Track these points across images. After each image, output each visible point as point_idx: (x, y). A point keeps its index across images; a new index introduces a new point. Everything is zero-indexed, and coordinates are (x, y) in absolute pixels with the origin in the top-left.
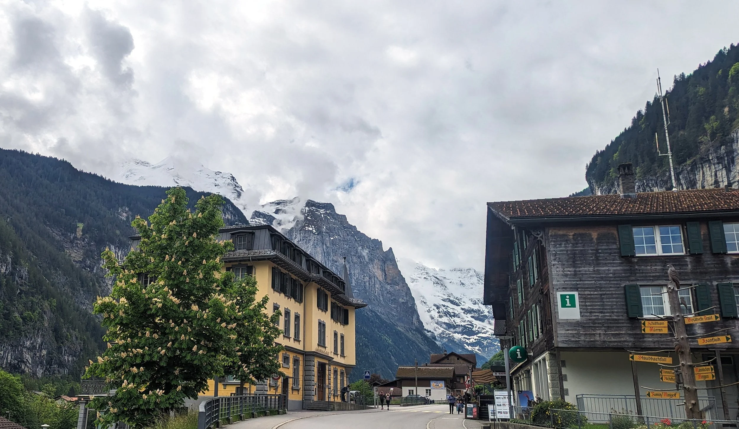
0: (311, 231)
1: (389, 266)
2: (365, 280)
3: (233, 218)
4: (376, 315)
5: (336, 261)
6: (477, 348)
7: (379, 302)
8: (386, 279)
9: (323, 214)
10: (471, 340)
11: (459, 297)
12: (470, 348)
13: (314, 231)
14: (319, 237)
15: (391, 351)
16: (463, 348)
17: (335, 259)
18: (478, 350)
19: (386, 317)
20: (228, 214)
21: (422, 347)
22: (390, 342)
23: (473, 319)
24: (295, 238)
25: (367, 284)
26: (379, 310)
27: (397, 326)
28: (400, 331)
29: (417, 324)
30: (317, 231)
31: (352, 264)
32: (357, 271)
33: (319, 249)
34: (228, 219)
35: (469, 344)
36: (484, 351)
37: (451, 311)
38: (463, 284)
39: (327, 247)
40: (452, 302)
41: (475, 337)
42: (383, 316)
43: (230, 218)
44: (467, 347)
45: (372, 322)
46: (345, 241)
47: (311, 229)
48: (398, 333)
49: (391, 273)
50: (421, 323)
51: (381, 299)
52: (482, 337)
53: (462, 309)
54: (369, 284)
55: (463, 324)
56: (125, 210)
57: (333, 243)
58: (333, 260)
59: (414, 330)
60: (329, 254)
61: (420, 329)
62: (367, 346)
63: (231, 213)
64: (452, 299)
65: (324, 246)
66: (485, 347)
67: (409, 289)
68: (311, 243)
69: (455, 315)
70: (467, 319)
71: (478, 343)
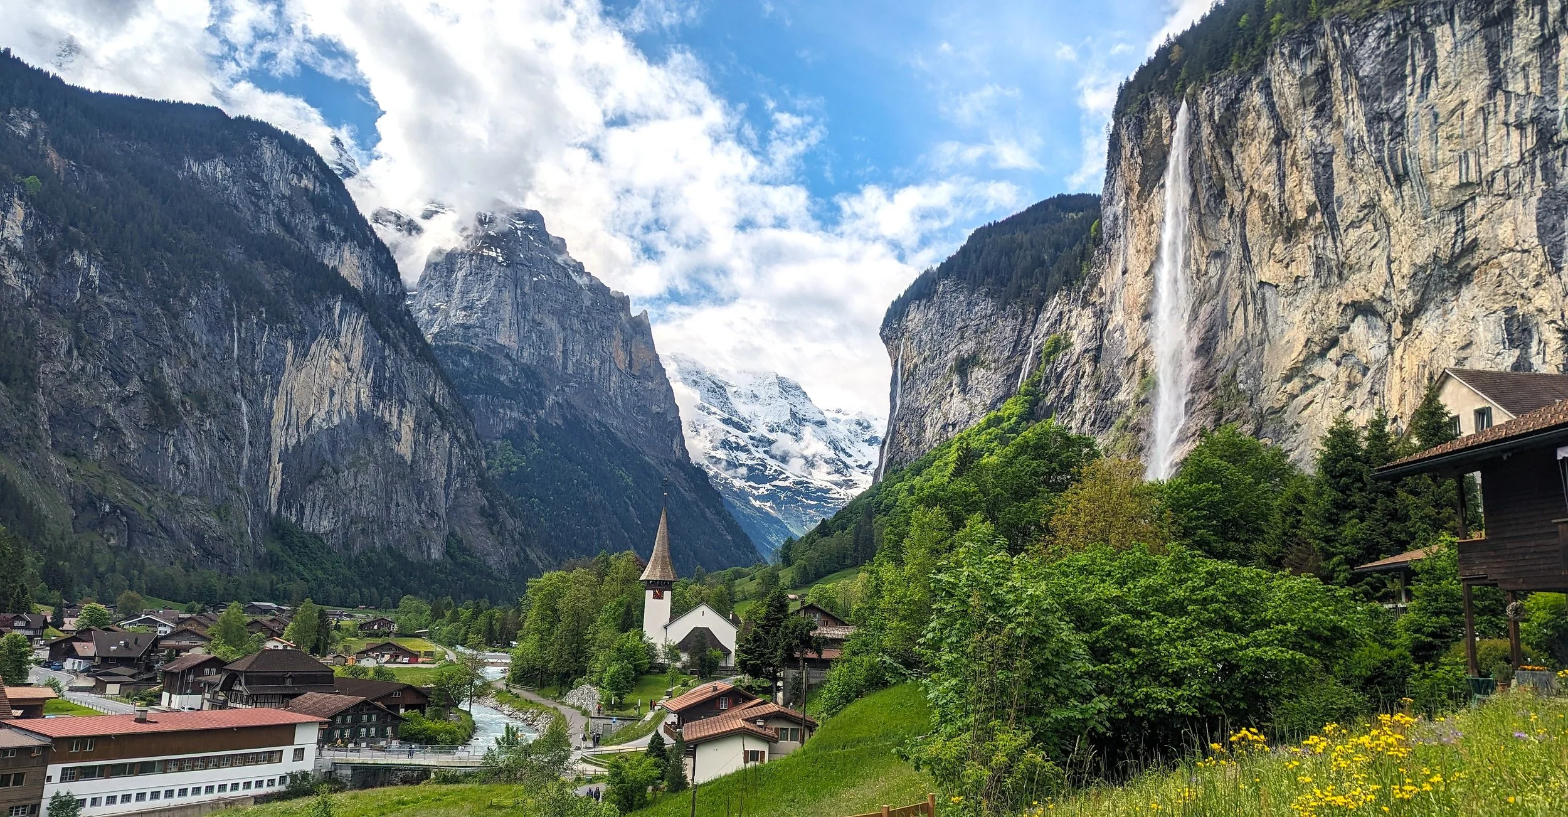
0: (494, 259)
1: (637, 344)
2: (593, 365)
3: (318, 190)
4: (608, 431)
5: (539, 324)
6: (769, 504)
7: (616, 408)
8: (631, 368)
9: (521, 229)
10: (761, 491)
11: (747, 417)
12: (757, 504)
13: (500, 259)
14: (508, 272)
15: (630, 498)
16: (748, 502)
17: (538, 318)
18: (771, 507)
19: (626, 437)
20: (308, 179)
21: (686, 494)
22: (629, 480)
23: (766, 456)
24: (460, 269)
25: (596, 373)
26: (613, 422)
27: (644, 453)
28: (648, 463)
29: (679, 453)
30: (505, 260)
31: (570, 332)
32: (578, 348)
33: (507, 296)
34: (306, 189)
35: (756, 498)
36: (780, 510)
37: (733, 439)
38: (756, 396)
39: (524, 294)
40: (737, 426)
41: (768, 486)
42: (619, 434)
43: (311, 187)
44: (753, 502)
45: (599, 444)
46: (561, 287)
47: (494, 254)
48: (645, 468)
49: (641, 357)
50: (685, 452)
51: (619, 403)
52: (778, 487)
53: (752, 438)
54: (600, 373)
55: (750, 462)
56: (29, 116)
57: (536, 287)
58: (534, 321)
59: (674, 464)
60: (526, 308)
61: (683, 462)
62: (586, 486)
63: (316, 177)
64: (735, 419)
65: (519, 291)
66: (782, 503)
67: (670, 389)
68: (493, 282)
69: (738, 448)
70: (757, 455)
71: (771, 496)
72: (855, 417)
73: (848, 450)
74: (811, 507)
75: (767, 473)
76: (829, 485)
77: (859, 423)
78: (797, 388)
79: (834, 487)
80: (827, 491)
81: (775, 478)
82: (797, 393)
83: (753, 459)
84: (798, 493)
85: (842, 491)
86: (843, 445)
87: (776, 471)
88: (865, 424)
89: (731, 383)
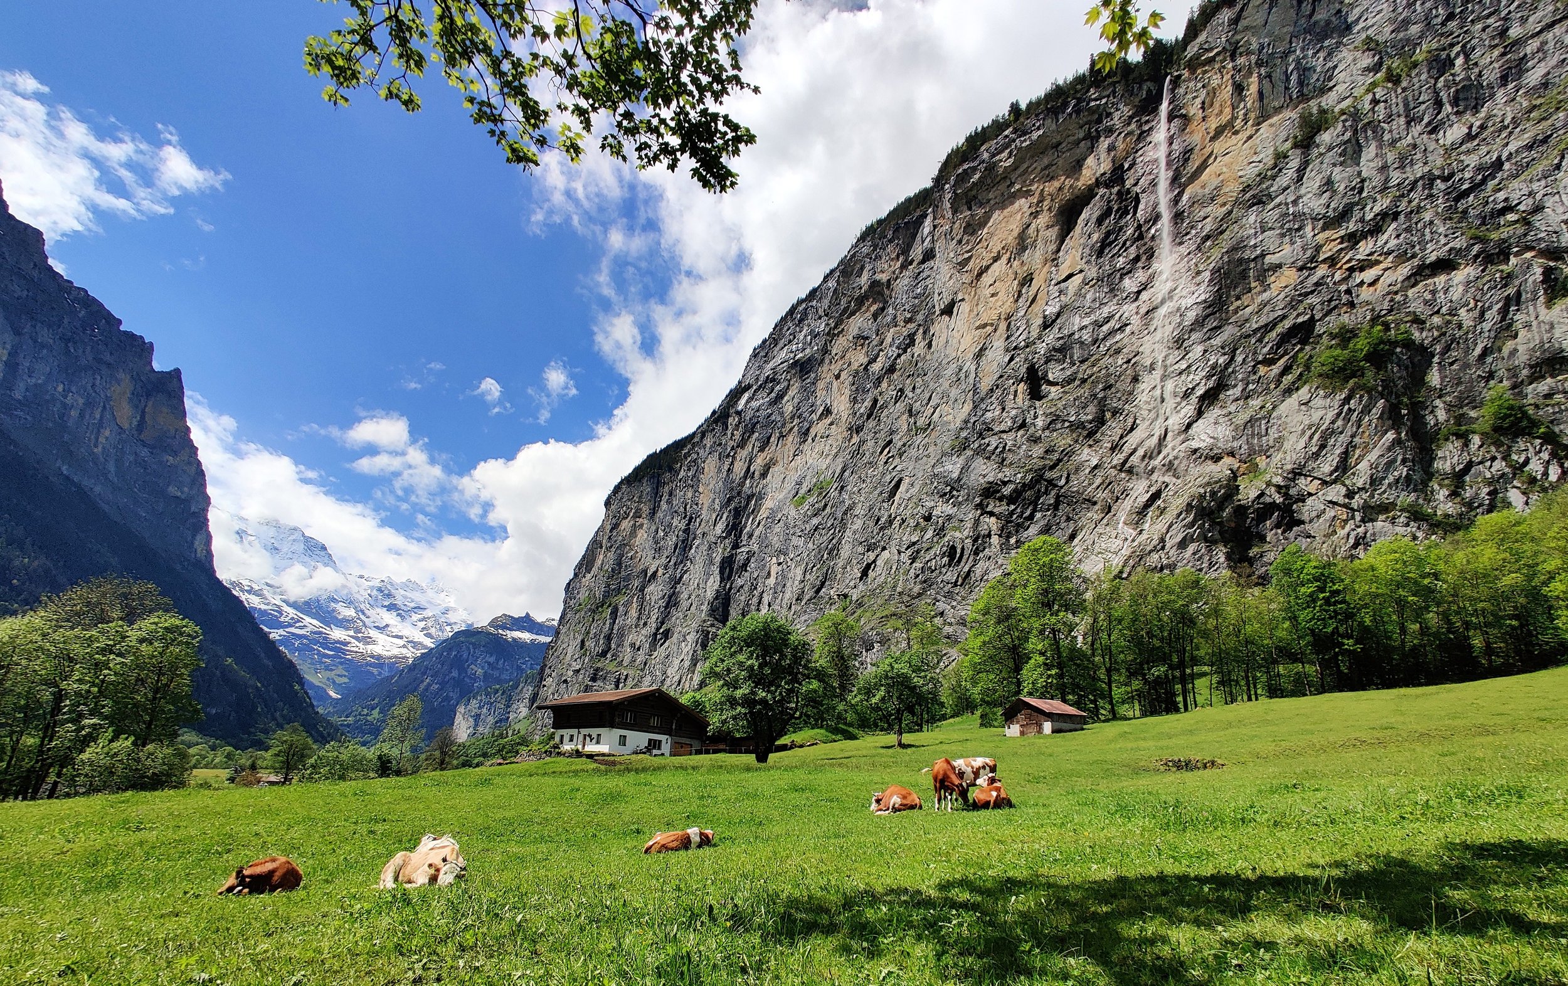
72: (377, 584)
73: (366, 612)
74: (328, 656)
75: (282, 619)
76: (348, 639)
77: (380, 590)
78: (324, 548)
79: (353, 641)
80: (346, 644)
81: (290, 625)
82: (323, 553)
83: (268, 604)
84: (317, 642)
85: (361, 645)
86: (362, 606)
87: (292, 619)
88: (386, 592)
89: (249, 532)
